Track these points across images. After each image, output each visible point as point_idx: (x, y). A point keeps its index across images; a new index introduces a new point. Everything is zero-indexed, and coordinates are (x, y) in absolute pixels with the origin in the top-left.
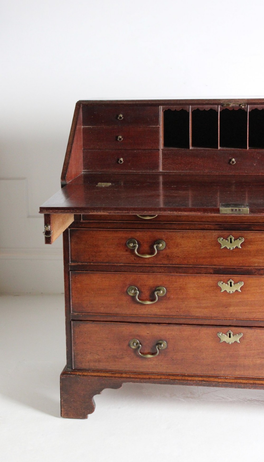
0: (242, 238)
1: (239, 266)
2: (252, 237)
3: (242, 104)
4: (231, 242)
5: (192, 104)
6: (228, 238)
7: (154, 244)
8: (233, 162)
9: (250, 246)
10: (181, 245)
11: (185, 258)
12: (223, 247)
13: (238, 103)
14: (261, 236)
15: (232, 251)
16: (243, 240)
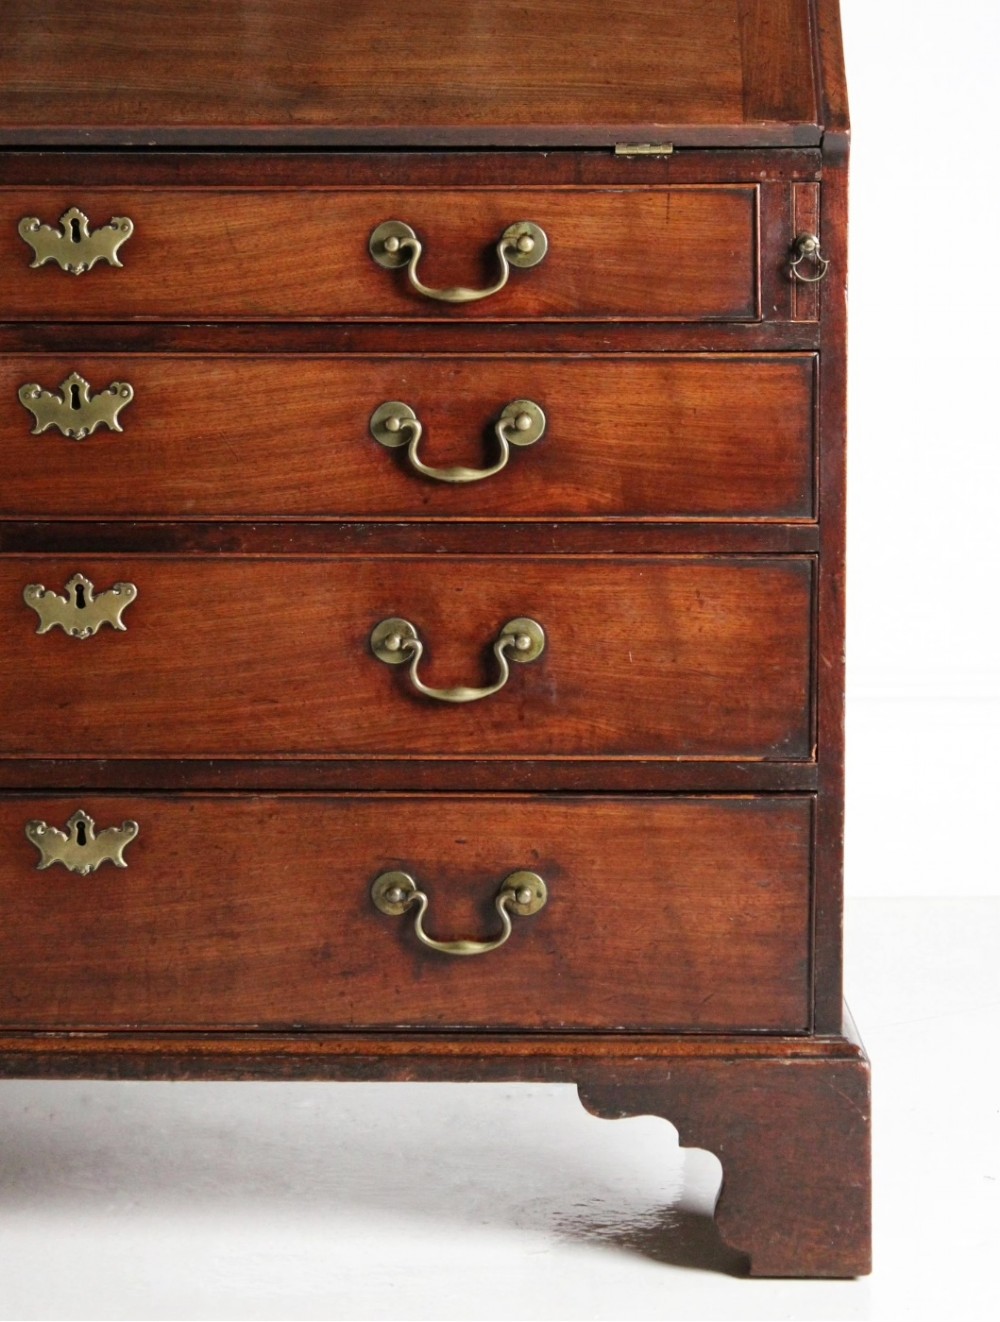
0: (124, 384)
1: (115, 514)
2: (165, 381)
4: (77, 403)
6: (63, 387)
9: (159, 422)
12: (42, 425)
14: (204, 377)
15: (82, 446)
16: (129, 394)
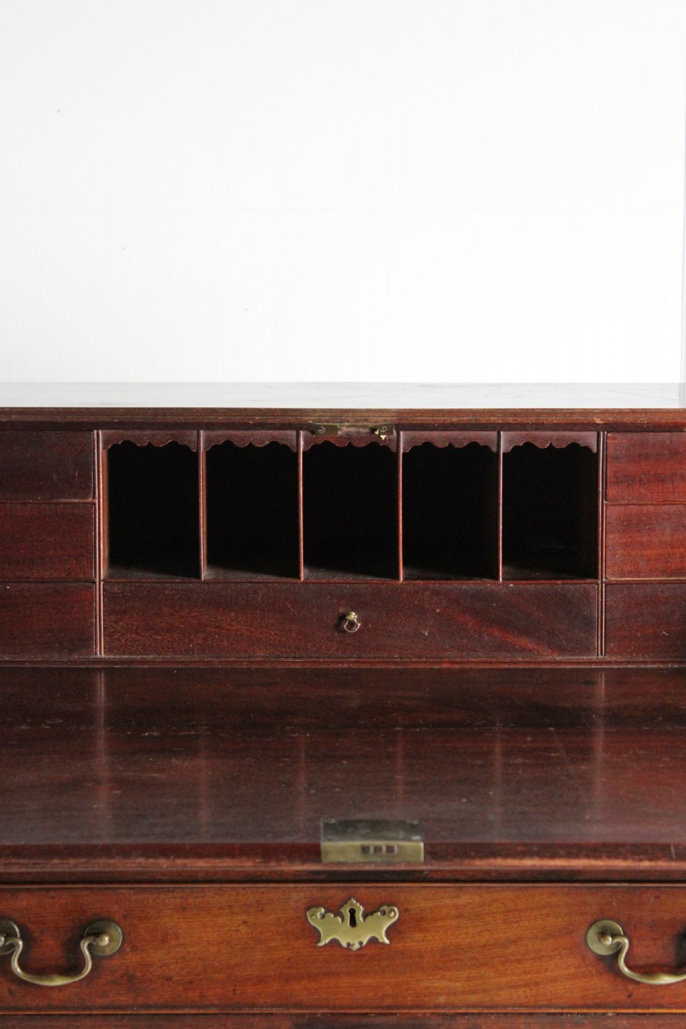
0: (391, 907)
1: (382, 1008)
2: (423, 905)
3: (380, 427)
4: (353, 923)
5: (208, 426)
6: (342, 910)
7: (82, 937)
8: (352, 624)
9: (419, 936)
10: (177, 937)
11: (191, 982)
12: (325, 939)
13: (365, 423)
14: (456, 901)
15: (357, 955)
16: (395, 916)
